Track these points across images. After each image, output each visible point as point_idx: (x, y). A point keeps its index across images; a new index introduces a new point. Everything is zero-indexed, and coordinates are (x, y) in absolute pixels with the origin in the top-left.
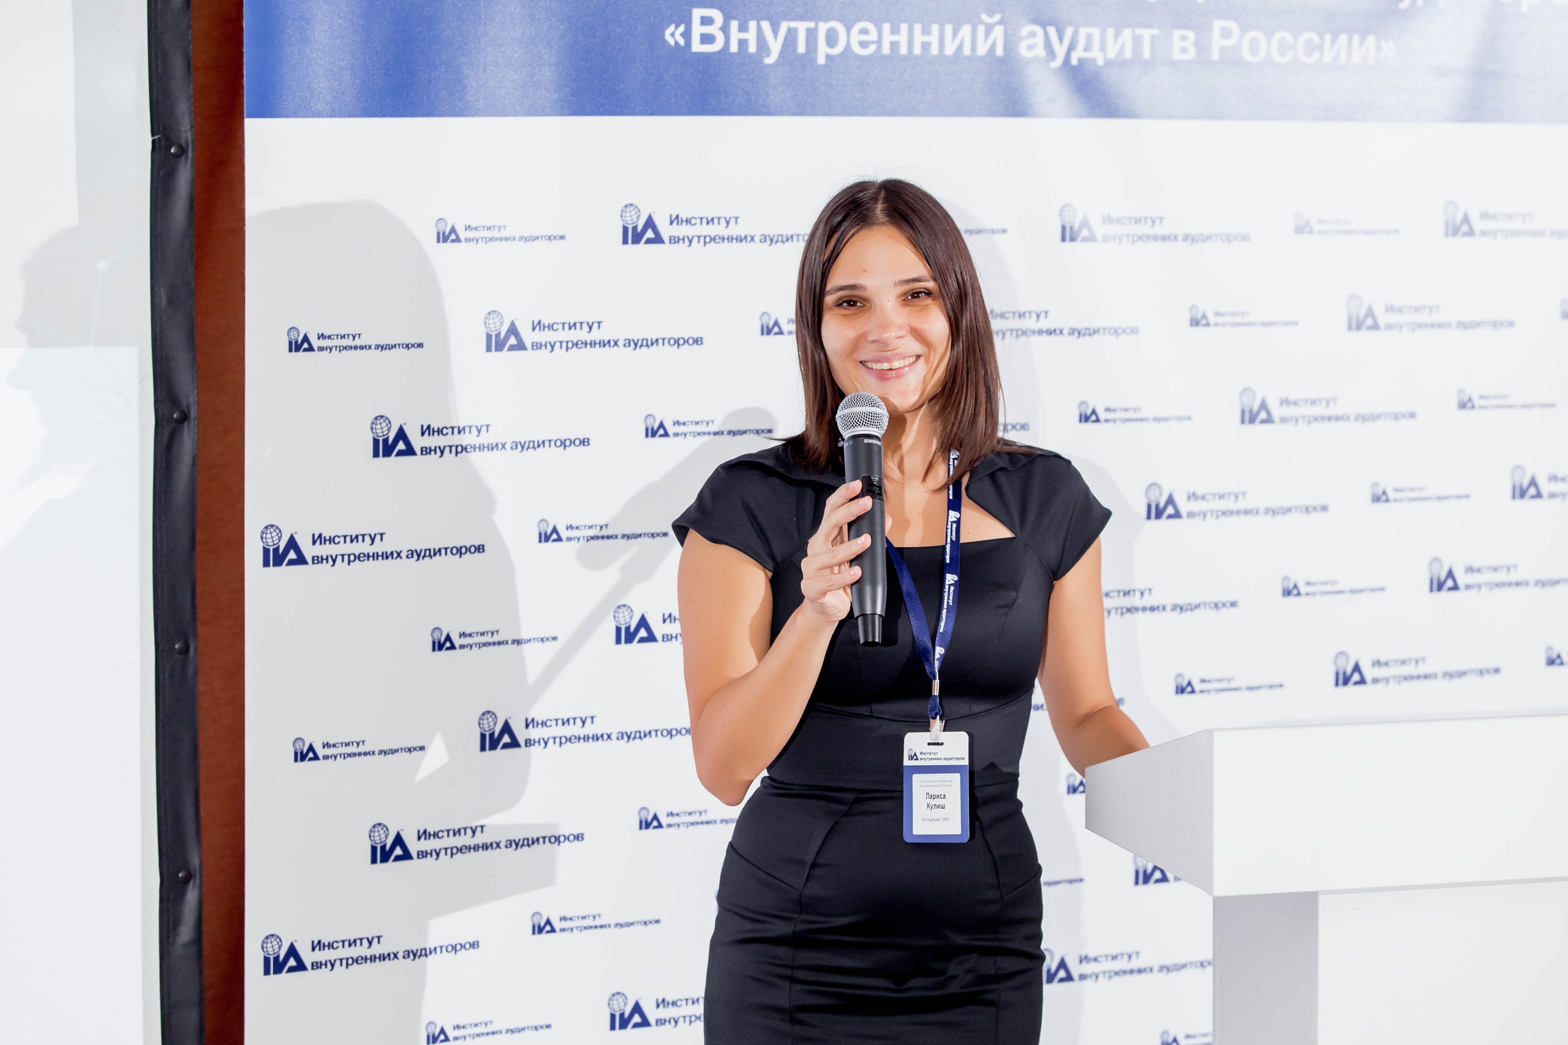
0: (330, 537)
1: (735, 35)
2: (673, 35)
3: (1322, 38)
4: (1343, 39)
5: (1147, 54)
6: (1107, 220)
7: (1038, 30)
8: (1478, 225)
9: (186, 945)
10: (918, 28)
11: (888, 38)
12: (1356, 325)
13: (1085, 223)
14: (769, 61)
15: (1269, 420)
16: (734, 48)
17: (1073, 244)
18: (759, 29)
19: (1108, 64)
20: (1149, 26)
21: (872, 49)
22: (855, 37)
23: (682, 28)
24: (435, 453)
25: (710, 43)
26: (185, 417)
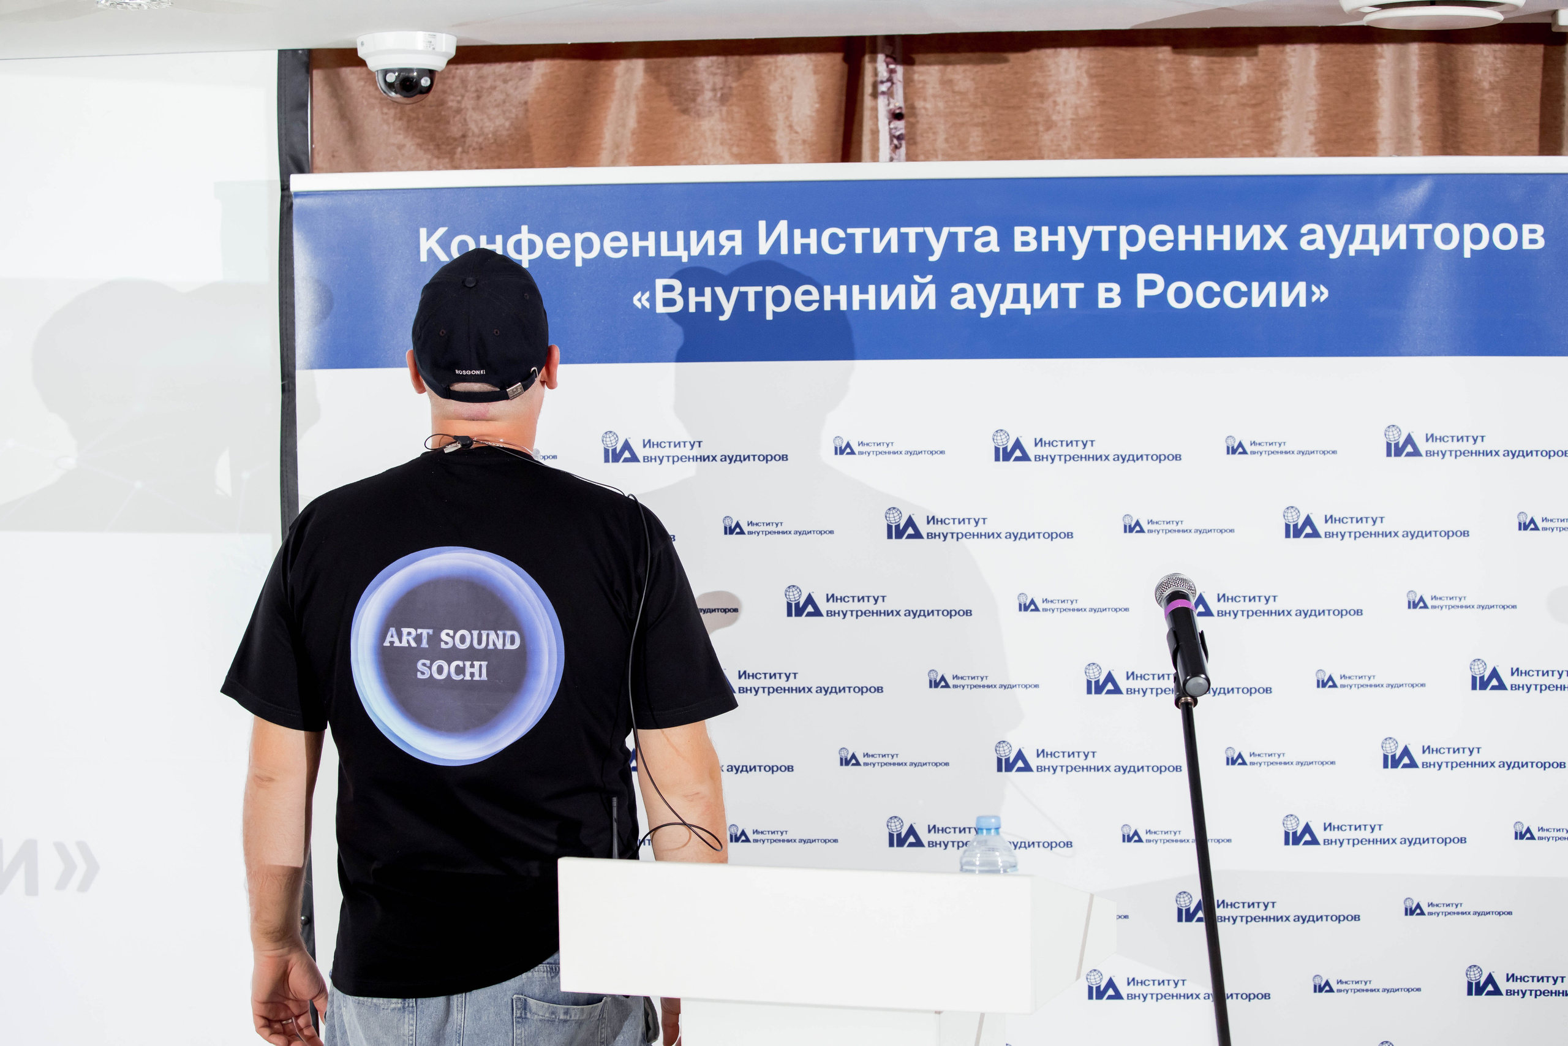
1: (693, 299)
2: (640, 300)
3: (1249, 286)
4: (1271, 285)
5: (1073, 305)
6: (1041, 443)
7: (968, 287)
8: (1423, 446)
10: (856, 288)
11: (828, 297)
12: (1294, 533)
13: (1018, 445)
14: (722, 319)
15: (1207, 613)
16: (692, 309)
17: (1006, 463)
18: (714, 294)
19: (1034, 313)
20: (1073, 281)
21: (816, 306)
22: (799, 298)
23: (647, 295)
25: (672, 306)
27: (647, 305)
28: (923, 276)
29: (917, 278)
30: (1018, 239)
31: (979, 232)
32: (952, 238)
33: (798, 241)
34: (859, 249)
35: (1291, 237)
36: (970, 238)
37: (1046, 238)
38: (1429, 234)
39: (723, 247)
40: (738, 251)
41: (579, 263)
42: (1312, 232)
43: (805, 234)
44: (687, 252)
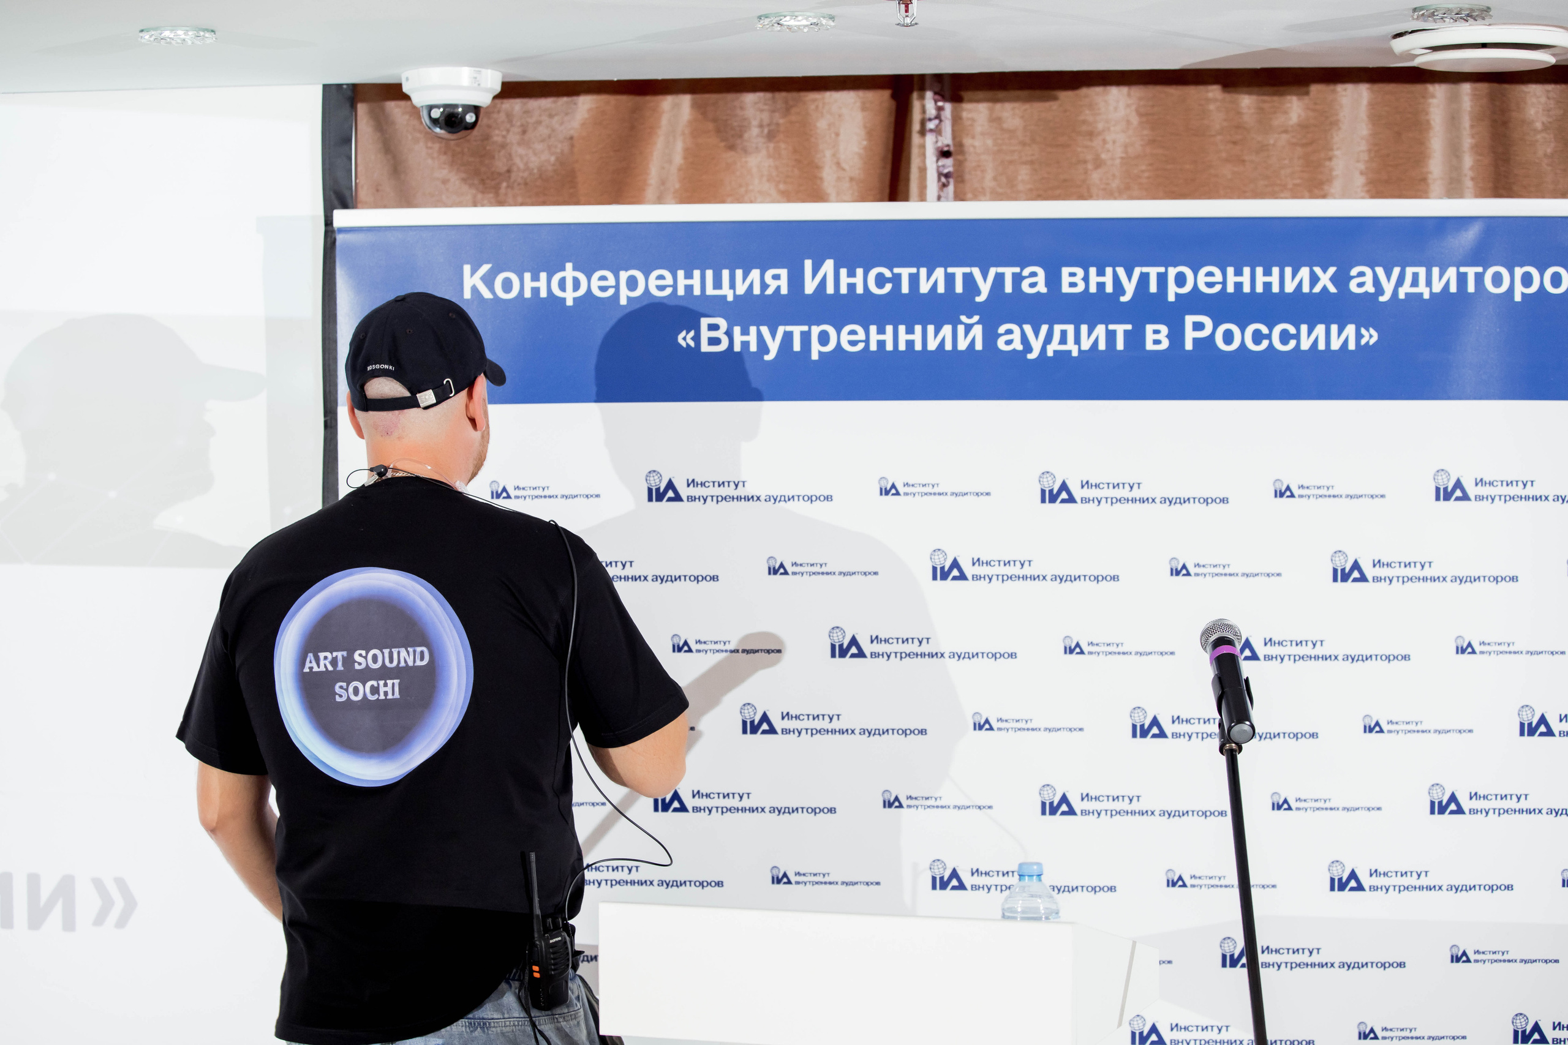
1: (738, 338)
2: (684, 339)
3: (1297, 328)
4: (1320, 327)
5: (1120, 347)
6: (1087, 485)
7: (1015, 327)
8: (1470, 490)
10: (902, 329)
11: (874, 337)
12: (1341, 577)
13: (1064, 487)
15: (1253, 658)
19: (1082, 354)
20: (1120, 322)
21: (861, 346)
22: (845, 337)
23: (692, 334)
27: (692, 344)
28: (970, 317)
29: (963, 318)
30: (1066, 280)
31: (1026, 272)
32: (1000, 278)
33: (845, 280)
34: (905, 289)
35: (1341, 280)
36: (1017, 279)
37: (1094, 279)
38: (1479, 278)
39: (767, 286)
40: (784, 291)
42: (1361, 274)
43: (851, 274)
44: (732, 291)
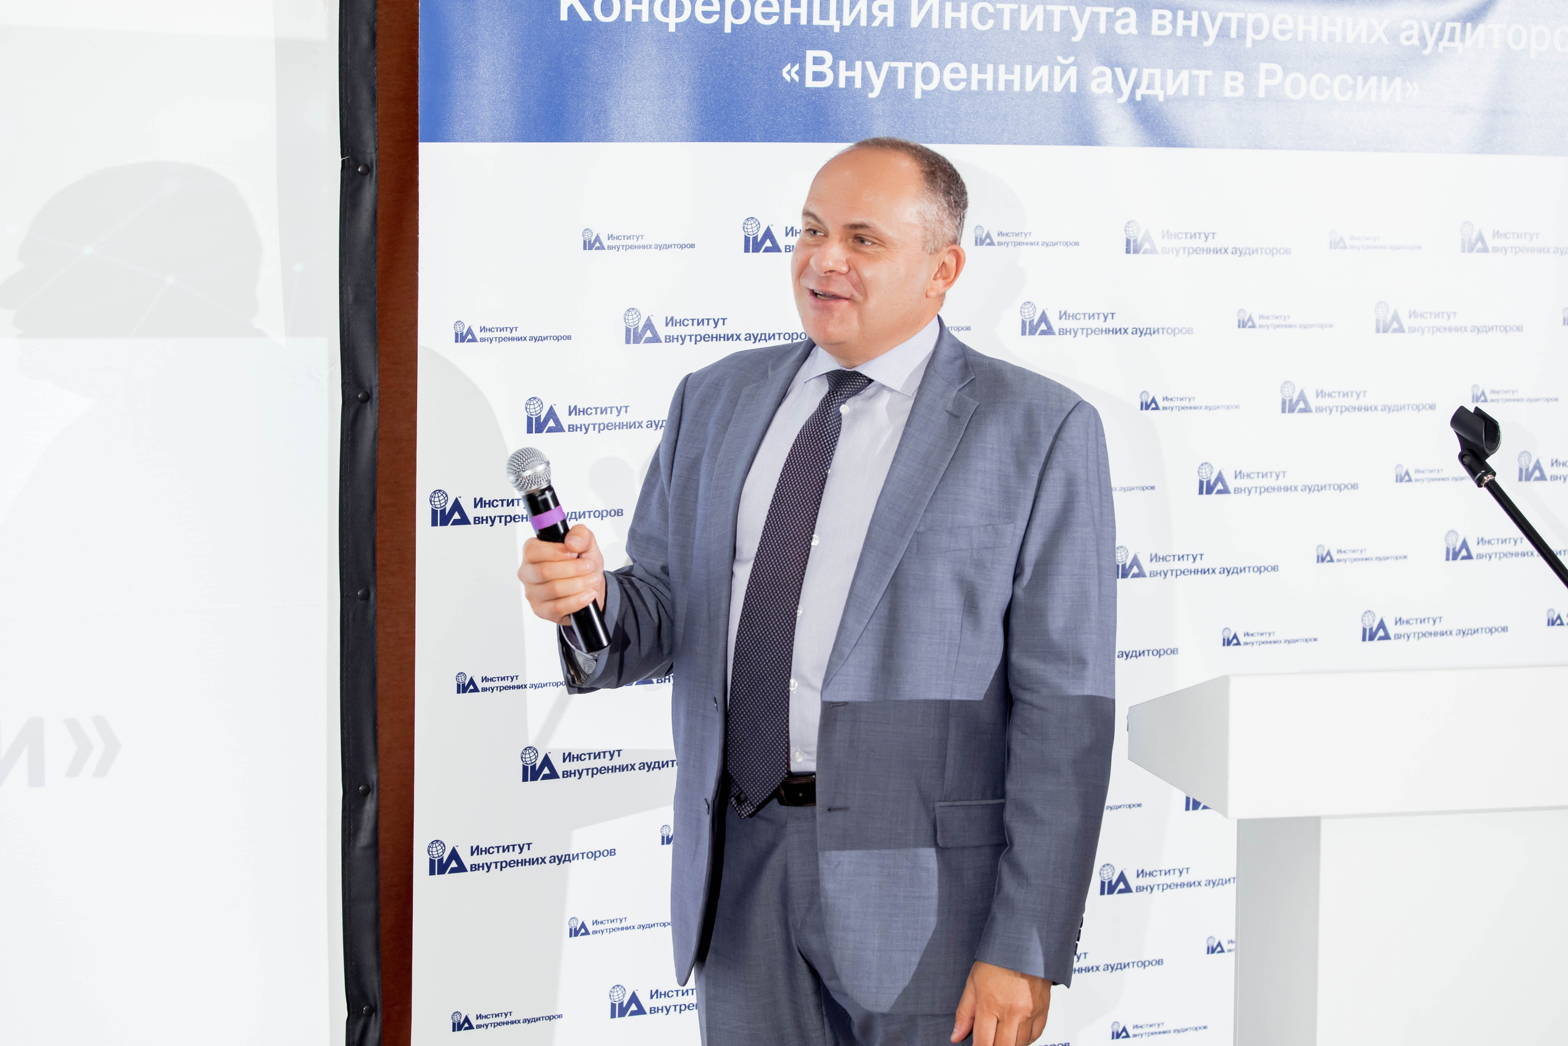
0: (490, 501)
1: (843, 73)
2: (789, 72)
3: (1355, 79)
4: (1373, 80)
5: (1201, 92)
6: (1167, 235)
7: (1107, 70)
8: (1490, 242)
9: (365, 848)
10: (1002, 68)
11: (975, 76)
12: (1382, 328)
13: (1147, 238)
14: (871, 95)
15: (1306, 410)
16: (842, 84)
17: (1136, 255)
18: (864, 68)
19: (1167, 99)
20: (1205, 68)
21: (962, 85)
22: (948, 76)
23: (797, 67)
24: (581, 430)
25: (822, 80)
26: (368, 397)
27: (796, 78)
28: (1066, 58)
29: (1060, 59)
30: (1156, 22)
31: (1119, 13)
32: (1095, 16)
33: (949, 14)
34: (1006, 26)
35: (1393, 32)
36: (1111, 19)
37: (1181, 23)
38: (1503, 34)
39: (875, 18)
40: (890, 23)
41: (728, 29)
42: (1411, 27)
43: (956, 9)
44: (839, 22)
